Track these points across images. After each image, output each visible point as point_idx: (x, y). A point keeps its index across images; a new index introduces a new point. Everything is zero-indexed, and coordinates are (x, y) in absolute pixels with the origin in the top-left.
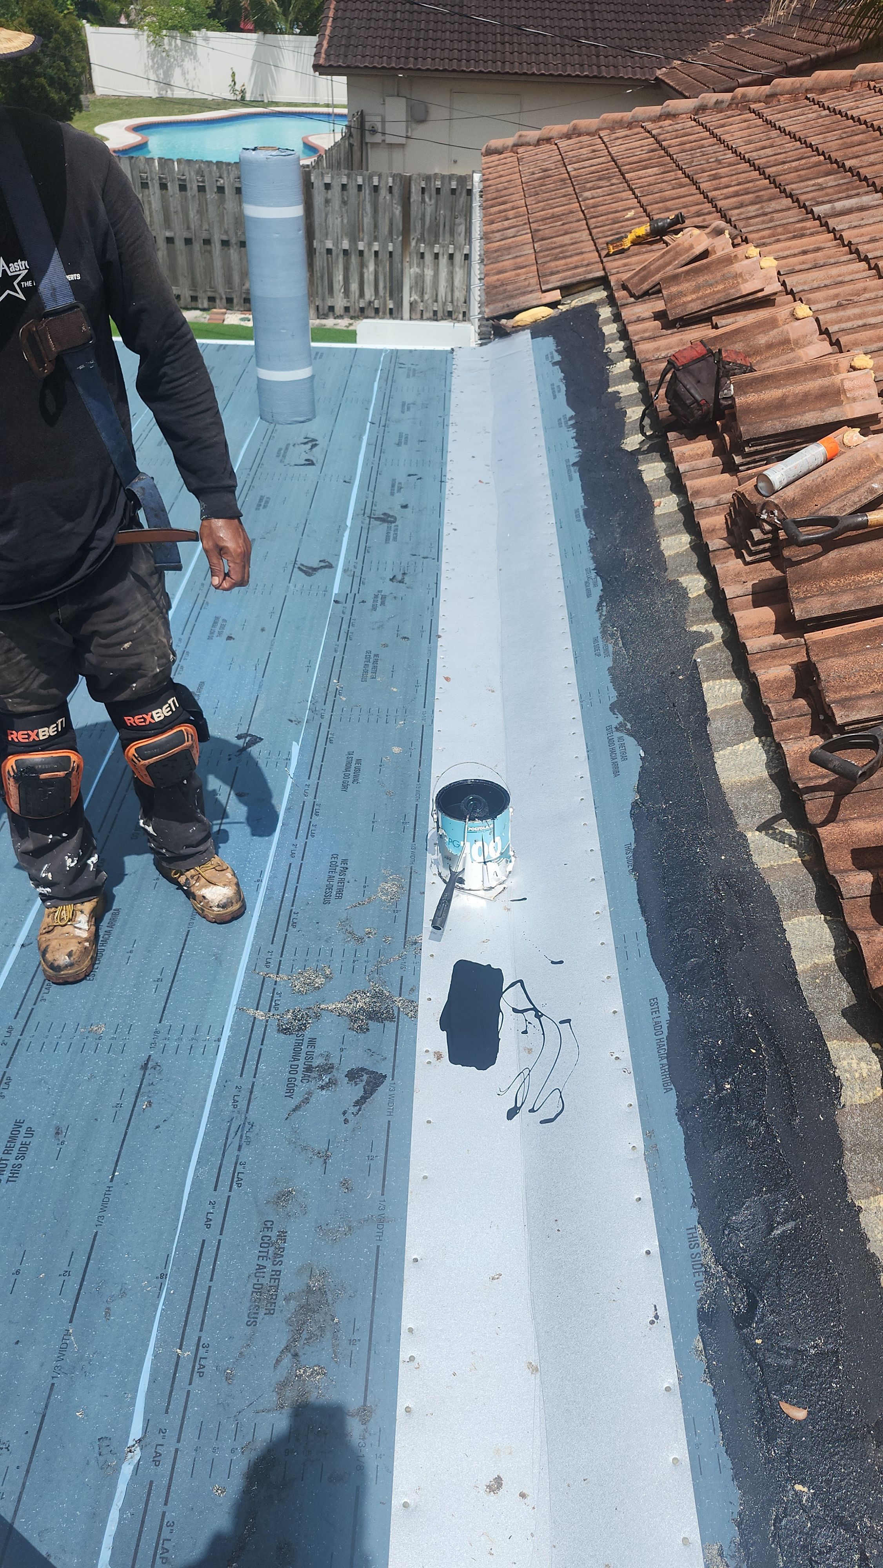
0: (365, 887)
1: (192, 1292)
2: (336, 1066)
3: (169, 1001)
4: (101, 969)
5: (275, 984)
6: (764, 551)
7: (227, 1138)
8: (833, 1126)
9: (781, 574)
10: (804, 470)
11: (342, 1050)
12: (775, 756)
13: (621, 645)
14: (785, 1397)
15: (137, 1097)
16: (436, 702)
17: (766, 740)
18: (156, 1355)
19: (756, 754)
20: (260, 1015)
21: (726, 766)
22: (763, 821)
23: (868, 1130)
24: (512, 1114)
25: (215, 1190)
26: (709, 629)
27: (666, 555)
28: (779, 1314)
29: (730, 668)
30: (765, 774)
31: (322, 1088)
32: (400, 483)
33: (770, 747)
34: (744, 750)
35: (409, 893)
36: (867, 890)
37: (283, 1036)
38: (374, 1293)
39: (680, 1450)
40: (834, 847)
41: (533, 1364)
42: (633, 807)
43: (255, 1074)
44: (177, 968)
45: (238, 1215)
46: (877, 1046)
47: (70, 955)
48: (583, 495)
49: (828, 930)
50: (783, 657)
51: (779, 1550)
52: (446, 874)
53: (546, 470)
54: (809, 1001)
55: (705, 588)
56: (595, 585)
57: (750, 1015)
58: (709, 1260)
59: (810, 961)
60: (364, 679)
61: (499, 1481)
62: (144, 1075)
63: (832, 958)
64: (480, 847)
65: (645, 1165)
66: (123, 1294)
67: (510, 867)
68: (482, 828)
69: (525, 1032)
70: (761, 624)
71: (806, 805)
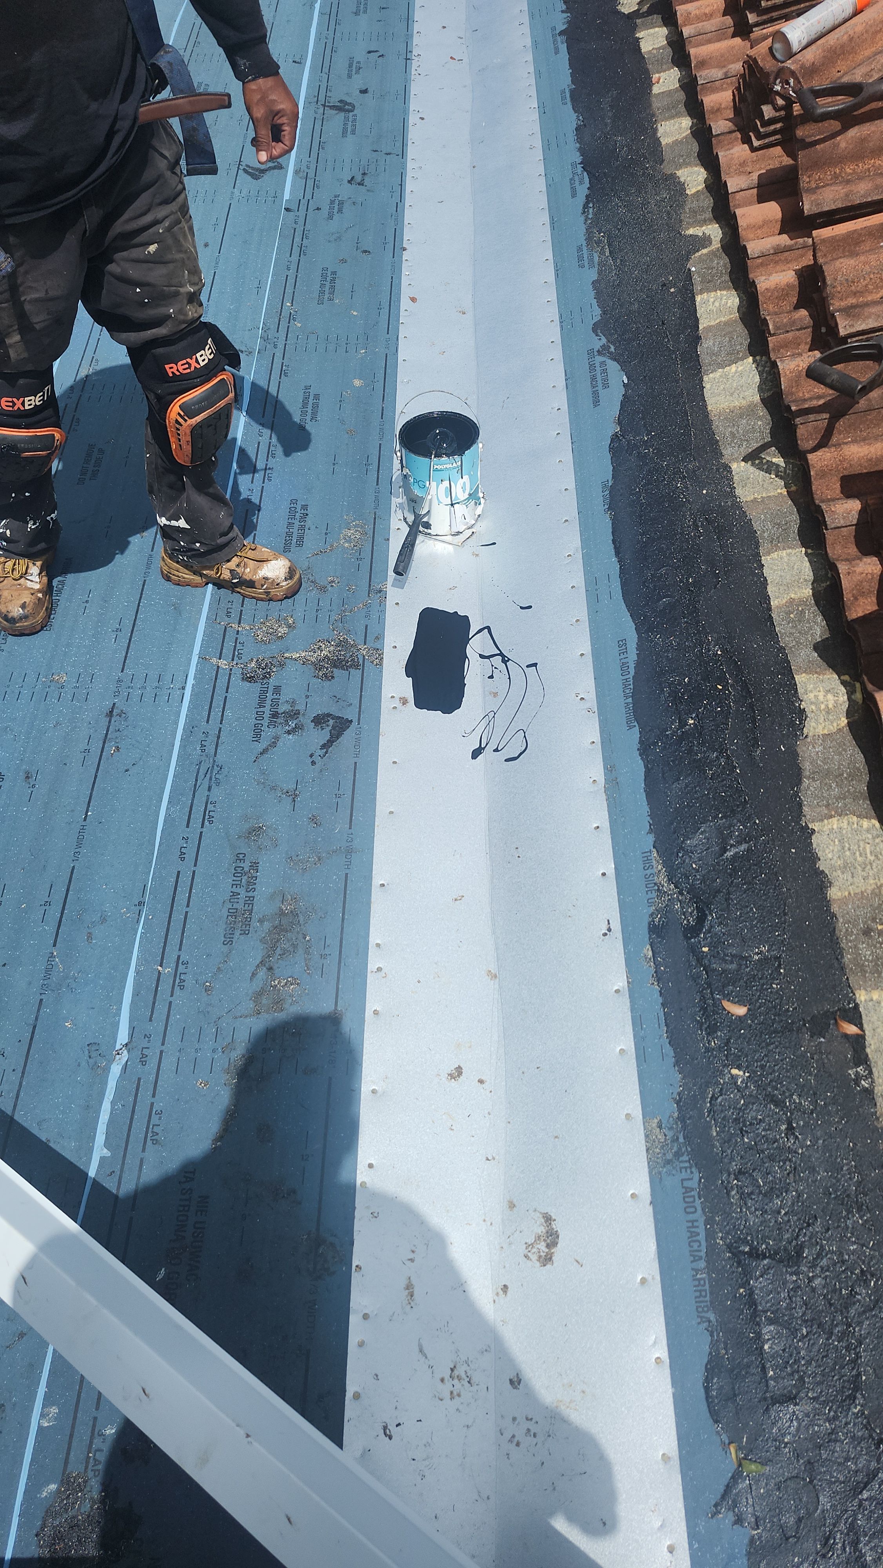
0: (326, 534)
1: (170, 917)
2: (302, 712)
3: (130, 650)
4: (57, 619)
5: (238, 634)
6: (774, 133)
7: (197, 780)
8: (793, 755)
9: (792, 162)
10: (829, 25)
11: (307, 697)
12: (769, 378)
13: (607, 254)
14: (727, 997)
15: (104, 742)
16: (401, 327)
17: (761, 360)
18: (137, 972)
19: (749, 376)
20: (223, 663)
21: (716, 391)
22: (750, 450)
23: (829, 758)
24: (476, 754)
25: (188, 827)
26: (707, 232)
27: (663, 143)
28: (727, 925)
29: (727, 278)
30: (757, 398)
31: (289, 733)
32: (359, 62)
33: (765, 367)
34: (736, 372)
35: (373, 540)
36: (854, 518)
37: (248, 684)
38: (343, 914)
39: (627, 1042)
40: (823, 474)
41: (492, 971)
42: (612, 441)
43: (222, 720)
44: (136, 618)
45: (211, 849)
46: (846, 678)
47: (23, 606)
48: (571, 71)
49: (808, 564)
50: (787, 261)
51: (713, 1122)
52: (411, 518)
53: (528, 42)
54: (781, 637)
55: (705, 182)
56: (581, 182)
57: (719, 653)
58: (663, 879)
59: (785, 596)
60: (320, 302)
61: (459, 1070)
62: (110, 722)
63: (809, 593)
64: (447, 487)
65: (604, 797)
66: (104, 920)
67: (479, 510)
68: (448, 466)
69: (491, 677)
70: (766, 223)
71: (798, 430)
